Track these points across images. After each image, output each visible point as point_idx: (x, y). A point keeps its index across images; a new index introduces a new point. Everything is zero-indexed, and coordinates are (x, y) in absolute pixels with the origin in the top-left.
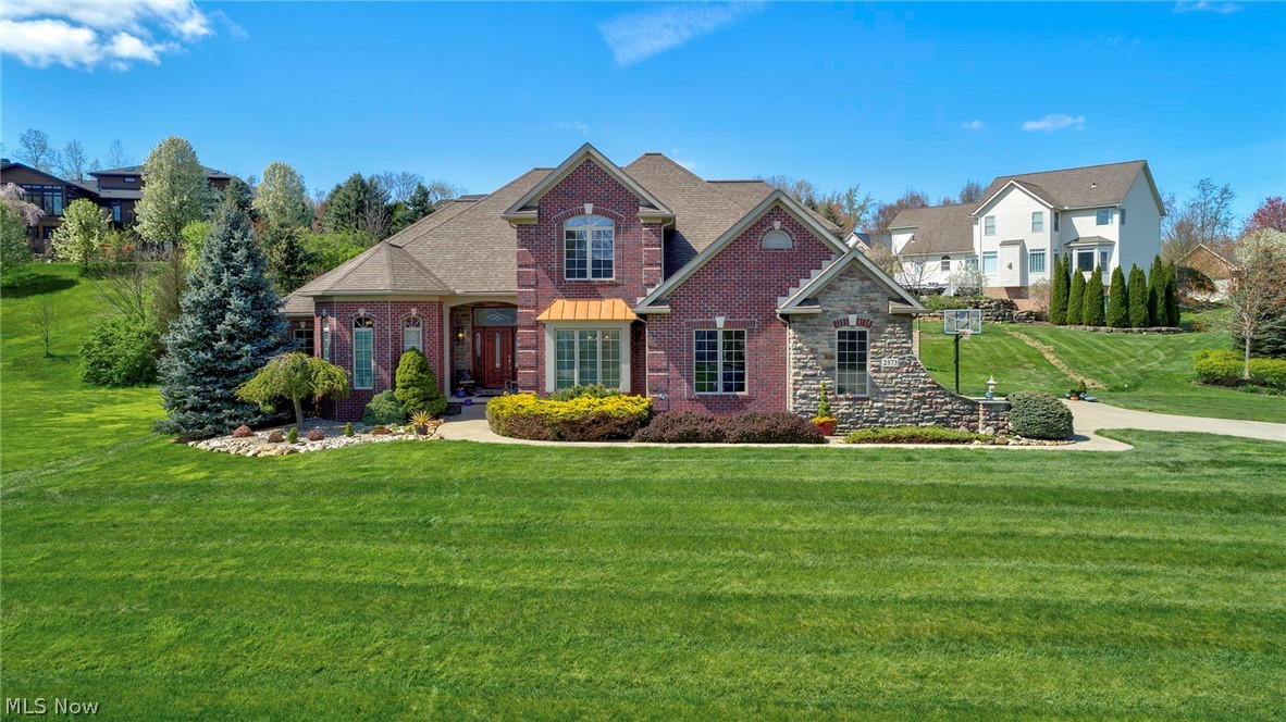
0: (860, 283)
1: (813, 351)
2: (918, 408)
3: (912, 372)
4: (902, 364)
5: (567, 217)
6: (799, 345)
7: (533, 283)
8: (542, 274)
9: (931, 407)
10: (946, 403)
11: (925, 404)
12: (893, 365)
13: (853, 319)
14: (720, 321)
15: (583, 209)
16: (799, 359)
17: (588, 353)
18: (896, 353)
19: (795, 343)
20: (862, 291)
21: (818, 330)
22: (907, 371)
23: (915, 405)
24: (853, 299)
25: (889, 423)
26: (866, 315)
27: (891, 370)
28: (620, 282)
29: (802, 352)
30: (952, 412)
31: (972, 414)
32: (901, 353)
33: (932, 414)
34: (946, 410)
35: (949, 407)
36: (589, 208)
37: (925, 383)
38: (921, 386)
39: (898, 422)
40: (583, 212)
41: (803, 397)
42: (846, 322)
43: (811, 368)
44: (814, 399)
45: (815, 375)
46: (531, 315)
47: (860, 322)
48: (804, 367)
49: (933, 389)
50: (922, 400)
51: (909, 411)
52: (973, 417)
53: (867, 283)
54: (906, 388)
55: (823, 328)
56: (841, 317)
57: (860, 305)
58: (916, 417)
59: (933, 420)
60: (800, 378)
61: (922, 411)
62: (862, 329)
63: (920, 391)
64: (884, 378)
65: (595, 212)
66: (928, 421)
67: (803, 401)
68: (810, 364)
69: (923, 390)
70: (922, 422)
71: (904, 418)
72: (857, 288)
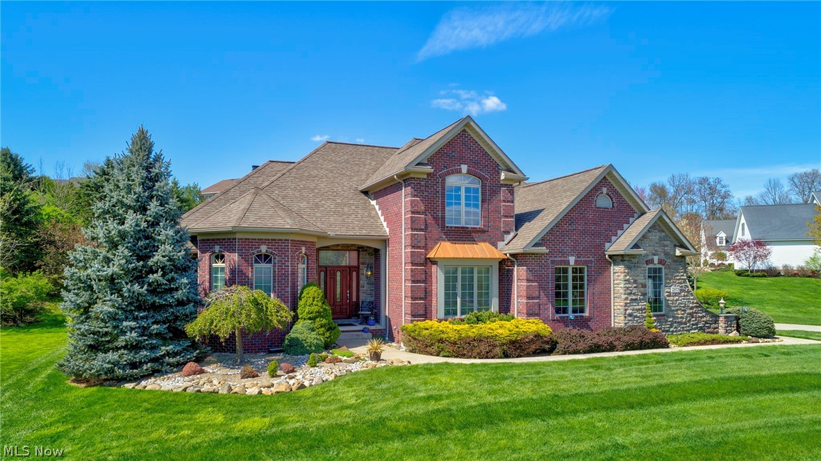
0: (659, 234)
1: (635, 282)
2: (690, 320)
3: (687, 296)
4: (682, 291)
5: (449, 174)
6: (628, 277)
7: (423, 227)
8: (430, 220)
9: (696, 320)
10: (703, 317)
11: (693, 317)
12: (678, 291)
13: (656, 259)
14: (572, 260)
15: (460, 169)
16: (628, 288)
17: (467, 286)
18: (678, 283)
19: (626, 276)
20: (661, 239)
21: (638, 267)
22: (684, 296)
23: (688, 319)
24: (656, 245)
25: (676, 331)
26: (662, 256)
27: (676, 294)
28: (486, 229)
29: (629, 283)
30: (706, 323)
31: (715, 324)
32: (681, 283)
33: (697, 324)
34: (703, 321)
35: (705, 319)
36: (464, 168)
37: (693, 303)
38: (691, 305)
39: (680, 331)
40: (459, 171)
41: (630, 315)
42: (652, 261)
43: (634, 294)
44: (636, 316)
45: (636, 299)
46: (421, 254)
47: (660, 262)
48: (630, 294)
49: (697, 307)
50: (691, 315)
51: (685, 323)
52: (716, 326)
53: (663, 234)
54: (684, 307)
55: (641, 265)
56: (650, 258)
57: (660, 250)
58: (689, 326)
59: (697, 328)
60: (628, 301)
61: (692, 323)
62: (660, 266)
63: (691, 309)
64: (673, 300)
65: (469, 172)
66: (695, 329)
67: (630, 318)
68: (634, 291)
69: (692, 308)
70: (691, 330)
71: (683, 327)
72: (658, 237)
